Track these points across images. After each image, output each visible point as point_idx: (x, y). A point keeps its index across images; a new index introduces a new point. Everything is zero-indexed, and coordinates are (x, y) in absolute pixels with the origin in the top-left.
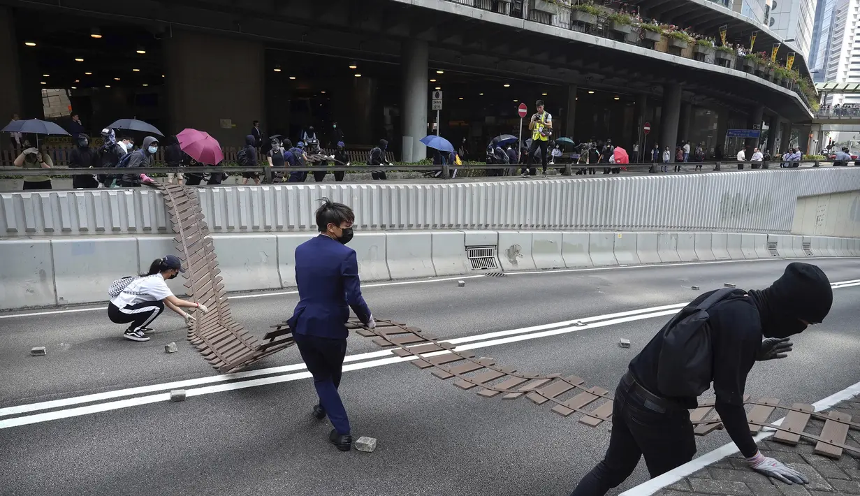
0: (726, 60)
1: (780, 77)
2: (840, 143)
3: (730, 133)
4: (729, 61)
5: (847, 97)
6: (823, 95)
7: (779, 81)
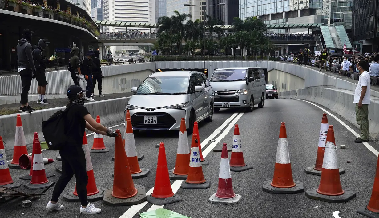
0: (49, 15)
1: (76, 22)
2: (117, 52)
3: (56, 50)
4: (51, 16)
5: (116, 29)
6: (101, 27)
7: (76, 24)
